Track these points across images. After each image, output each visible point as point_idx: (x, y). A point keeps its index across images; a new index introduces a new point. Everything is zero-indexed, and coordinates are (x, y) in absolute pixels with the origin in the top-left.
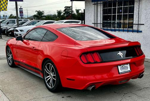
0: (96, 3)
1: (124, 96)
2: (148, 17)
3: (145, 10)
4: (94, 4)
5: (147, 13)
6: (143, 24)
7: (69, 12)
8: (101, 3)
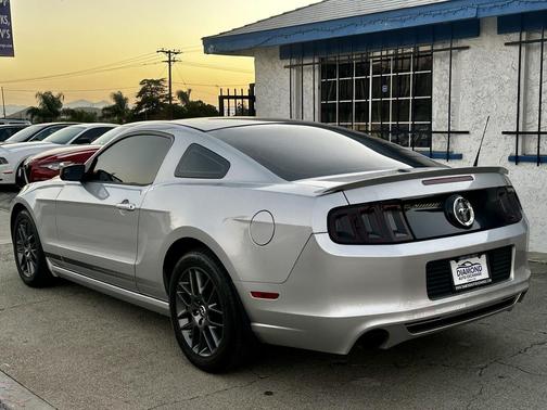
0: (294, 62)
1: (480, 375)
2: (483, 109)
3: (472, 83)
4: (291, 67)
5: (479, 94)
6: (467, 133)
7: (156, 100)
8: (314, 64)
